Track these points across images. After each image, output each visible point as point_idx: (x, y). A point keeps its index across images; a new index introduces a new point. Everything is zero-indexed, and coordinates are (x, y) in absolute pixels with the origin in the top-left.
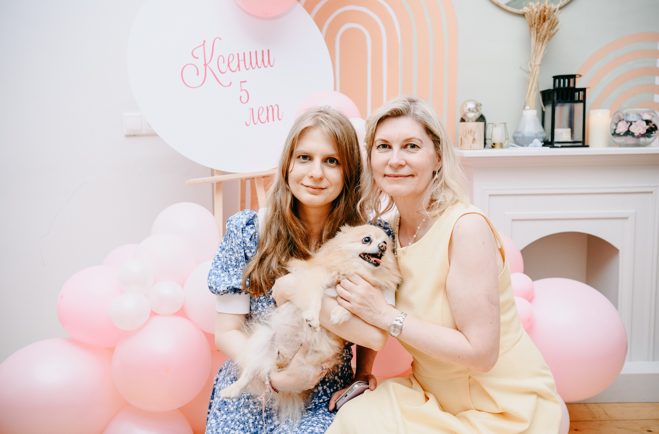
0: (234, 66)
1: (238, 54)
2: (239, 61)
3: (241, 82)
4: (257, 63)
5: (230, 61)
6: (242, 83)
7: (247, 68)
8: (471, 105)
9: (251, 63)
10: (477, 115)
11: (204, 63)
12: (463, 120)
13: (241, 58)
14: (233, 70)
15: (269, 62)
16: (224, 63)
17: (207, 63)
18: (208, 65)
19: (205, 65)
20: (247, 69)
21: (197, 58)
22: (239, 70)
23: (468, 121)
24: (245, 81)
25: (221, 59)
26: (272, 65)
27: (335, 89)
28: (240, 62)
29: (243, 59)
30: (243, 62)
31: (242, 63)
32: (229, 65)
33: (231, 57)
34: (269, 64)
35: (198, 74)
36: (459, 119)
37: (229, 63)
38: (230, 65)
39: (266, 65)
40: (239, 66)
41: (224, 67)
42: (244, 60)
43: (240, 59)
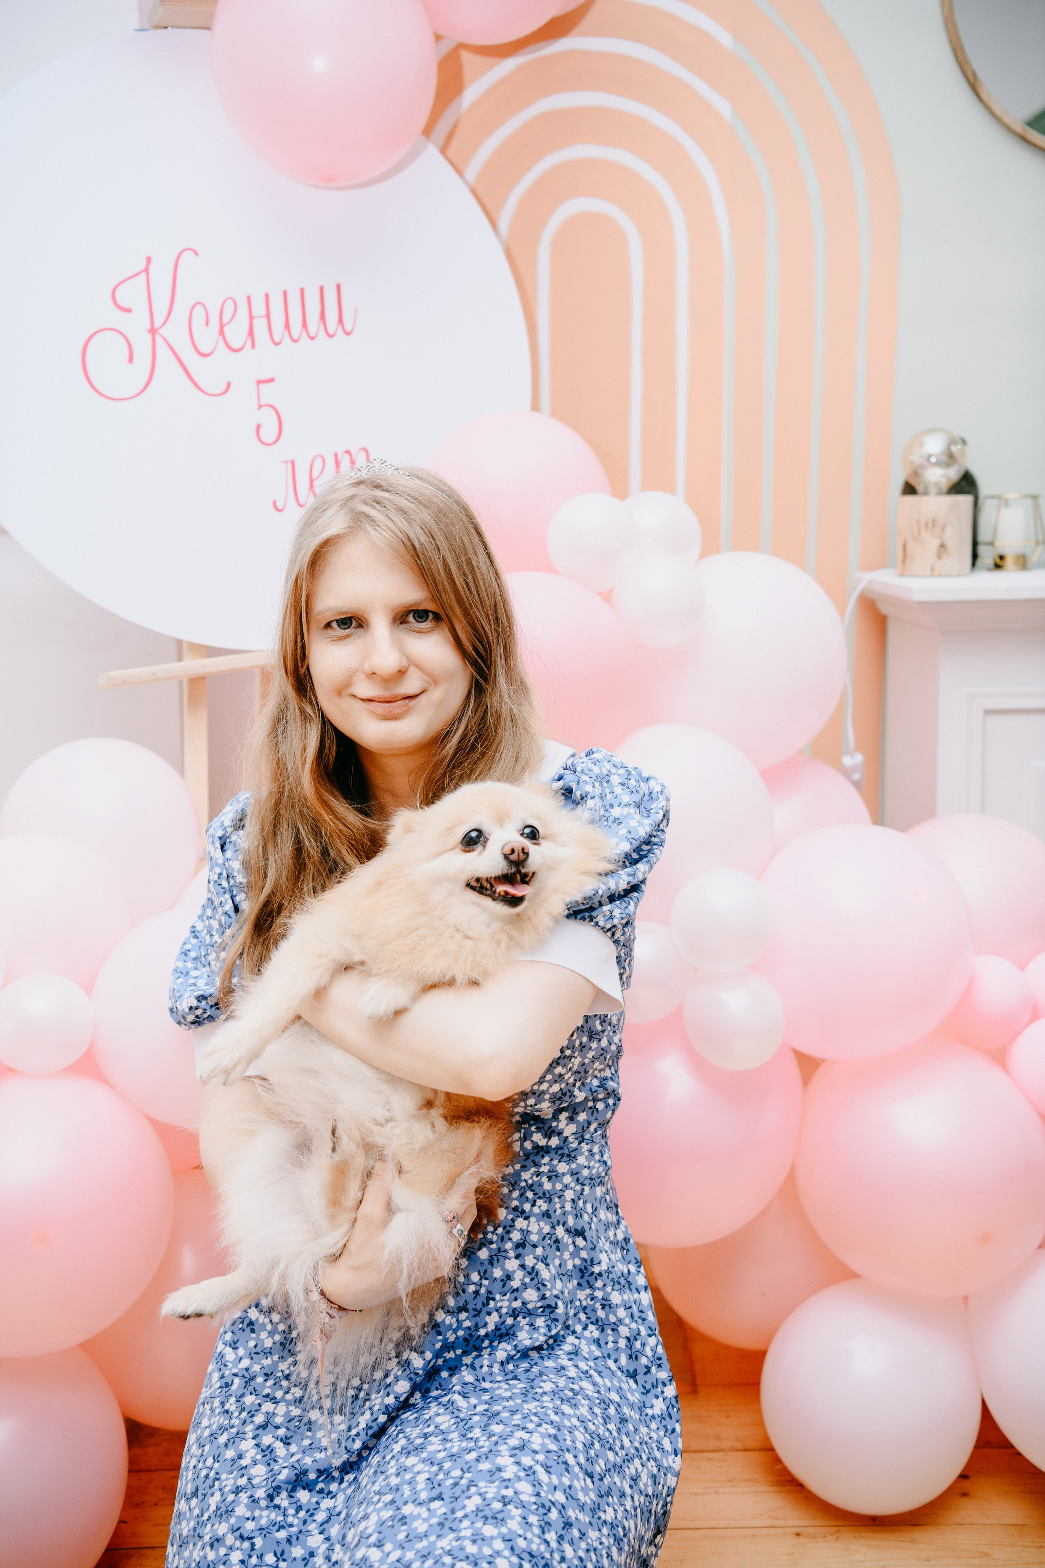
0: (237, 333)
1: (249, 298)
2: (251, 318)
3: (259, 382)
4: (304, 324)
5: (226, 320)
6: (262, 386)
7: (277, 340)
8: (934, 446)
9: (287, 326)
10: (954, 474)
11: (148, 326)
12: (909, 489)
13: (259, 309)
14: (236, 345)
15: (341, 321)
16: (207, 324)
17: (157, 325)
18: (161, 331)
19: (153, 331)
20: (277, 344)
21: (129, 311)
22: (253, 347)
23: (926, 493)
24: (272, 380)
25: (199, 312)
26: (348, 326)
27: (535, 406)
28: (255, 321)
29: (264, 312)
30: (264, 321)
31: (260, 326)
32: (222, 333)
33: (229, 306)
34: (340, 329)
35: (131, 360)
36: (899, 485)
37: (222, 326)
38: (226, 329)
39: (331, 331)
40: (251, 333)
41: (207, 338)
42: (268, 316)
43: (254, 314)
